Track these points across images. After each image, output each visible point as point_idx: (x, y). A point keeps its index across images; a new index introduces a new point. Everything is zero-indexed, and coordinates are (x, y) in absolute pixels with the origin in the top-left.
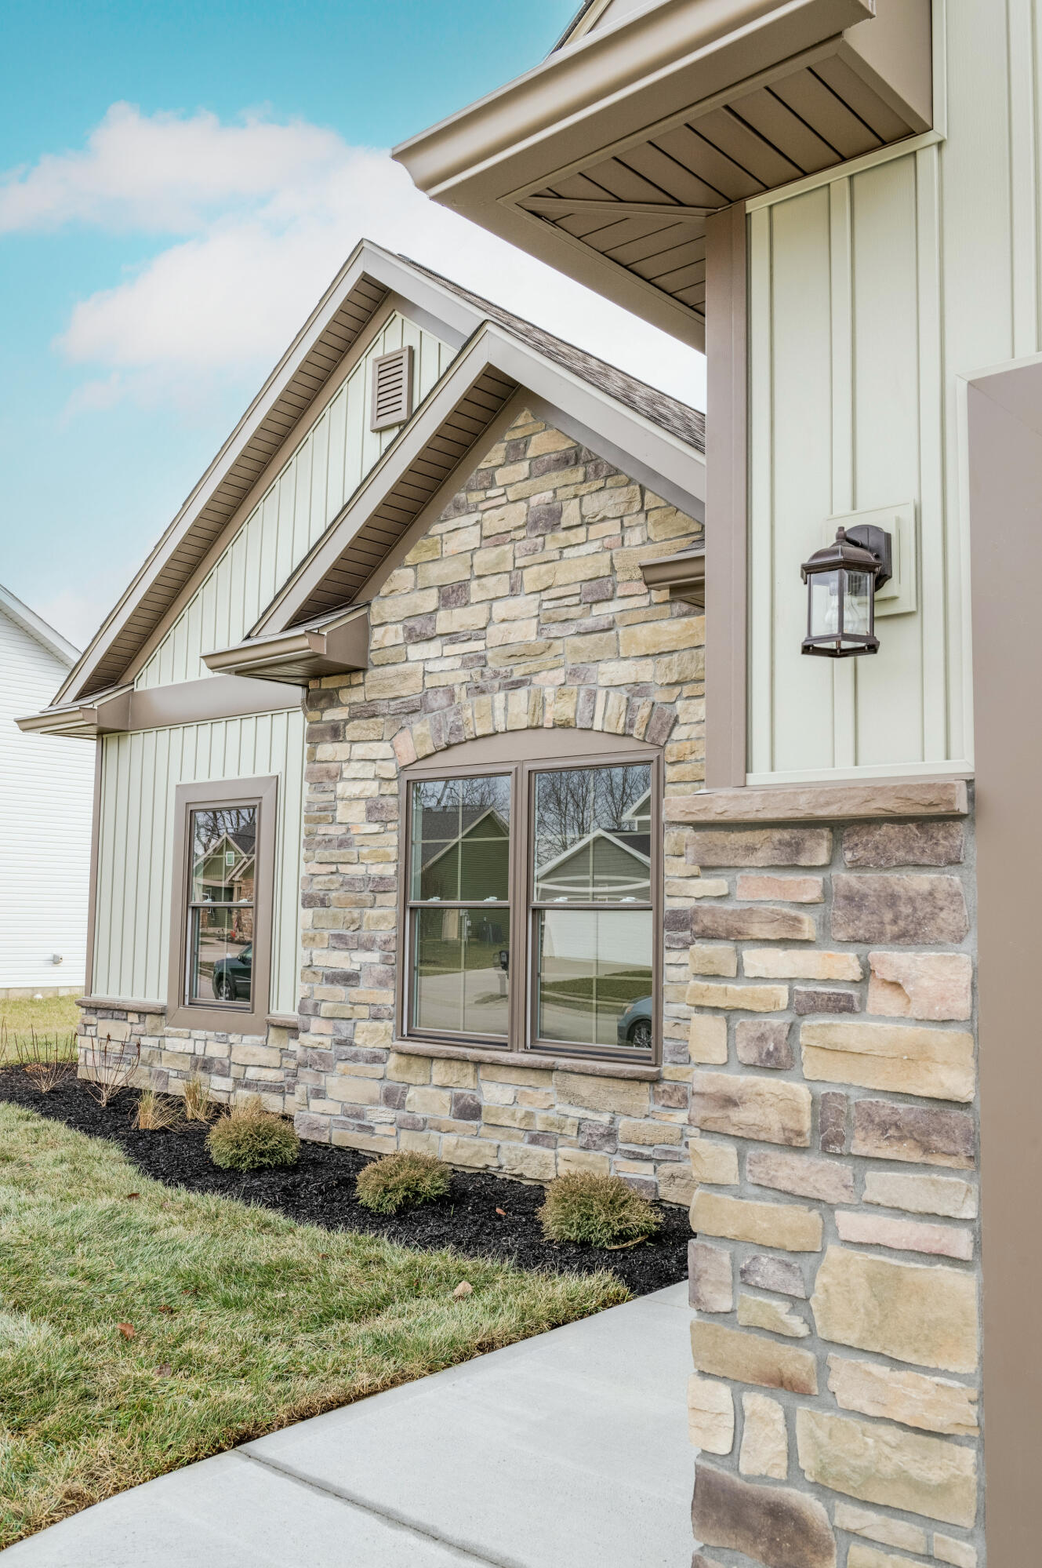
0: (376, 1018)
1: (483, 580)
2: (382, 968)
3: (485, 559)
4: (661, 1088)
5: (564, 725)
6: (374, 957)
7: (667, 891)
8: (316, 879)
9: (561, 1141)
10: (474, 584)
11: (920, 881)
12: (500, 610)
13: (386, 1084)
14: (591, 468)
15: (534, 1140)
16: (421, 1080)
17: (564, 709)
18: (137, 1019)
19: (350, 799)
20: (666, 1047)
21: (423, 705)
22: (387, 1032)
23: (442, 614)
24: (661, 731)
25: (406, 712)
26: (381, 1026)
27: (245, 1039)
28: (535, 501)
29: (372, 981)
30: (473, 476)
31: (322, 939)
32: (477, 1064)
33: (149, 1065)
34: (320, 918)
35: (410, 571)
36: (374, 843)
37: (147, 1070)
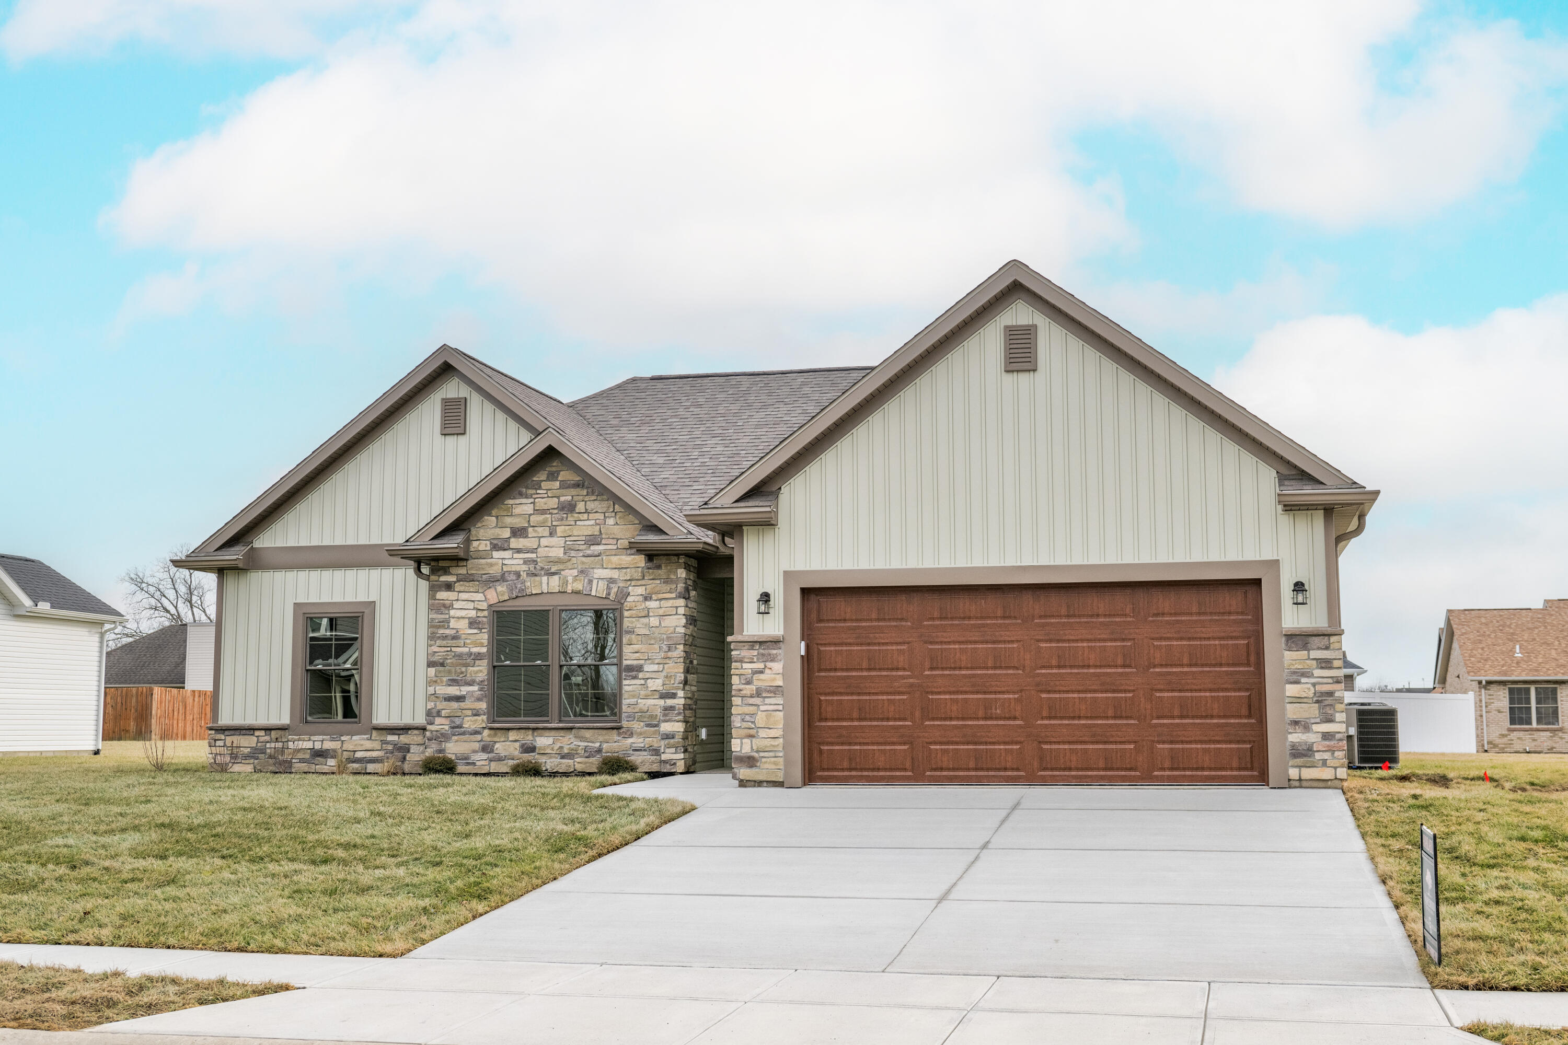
0: (475, 715)
1: (536, 528)
2: (479, 693)
3: (535, 519)
4: (622, 731)
5: (577, 593)
6: (476, 688)
7: (624, 658)
8: (437, 654)
9: (576, 756)
10: (530, 529)
11: (774, 652)
12: (544, 542)
13: (482, 743)
14: (590, 490)
15: (563, 757)
16: (503, 740)
17: (578, 586)
18: (262, 733)
19: (458, 618)
20: (624, 715)
21: (502, 578)
22: (483, 721)
23: (512, 540)
24: (622, 598)
25: (492, 581)
26: (479, 718)
27: (354, 738)
28: (562, 499)
29: (473, 699)
30: (529, 482)
31: (442, 682)
32: (534, 729)
33: (275, 758)
34: (440, 672)
35: (494, 518)
36: (473, 638)
37: (273, 761)
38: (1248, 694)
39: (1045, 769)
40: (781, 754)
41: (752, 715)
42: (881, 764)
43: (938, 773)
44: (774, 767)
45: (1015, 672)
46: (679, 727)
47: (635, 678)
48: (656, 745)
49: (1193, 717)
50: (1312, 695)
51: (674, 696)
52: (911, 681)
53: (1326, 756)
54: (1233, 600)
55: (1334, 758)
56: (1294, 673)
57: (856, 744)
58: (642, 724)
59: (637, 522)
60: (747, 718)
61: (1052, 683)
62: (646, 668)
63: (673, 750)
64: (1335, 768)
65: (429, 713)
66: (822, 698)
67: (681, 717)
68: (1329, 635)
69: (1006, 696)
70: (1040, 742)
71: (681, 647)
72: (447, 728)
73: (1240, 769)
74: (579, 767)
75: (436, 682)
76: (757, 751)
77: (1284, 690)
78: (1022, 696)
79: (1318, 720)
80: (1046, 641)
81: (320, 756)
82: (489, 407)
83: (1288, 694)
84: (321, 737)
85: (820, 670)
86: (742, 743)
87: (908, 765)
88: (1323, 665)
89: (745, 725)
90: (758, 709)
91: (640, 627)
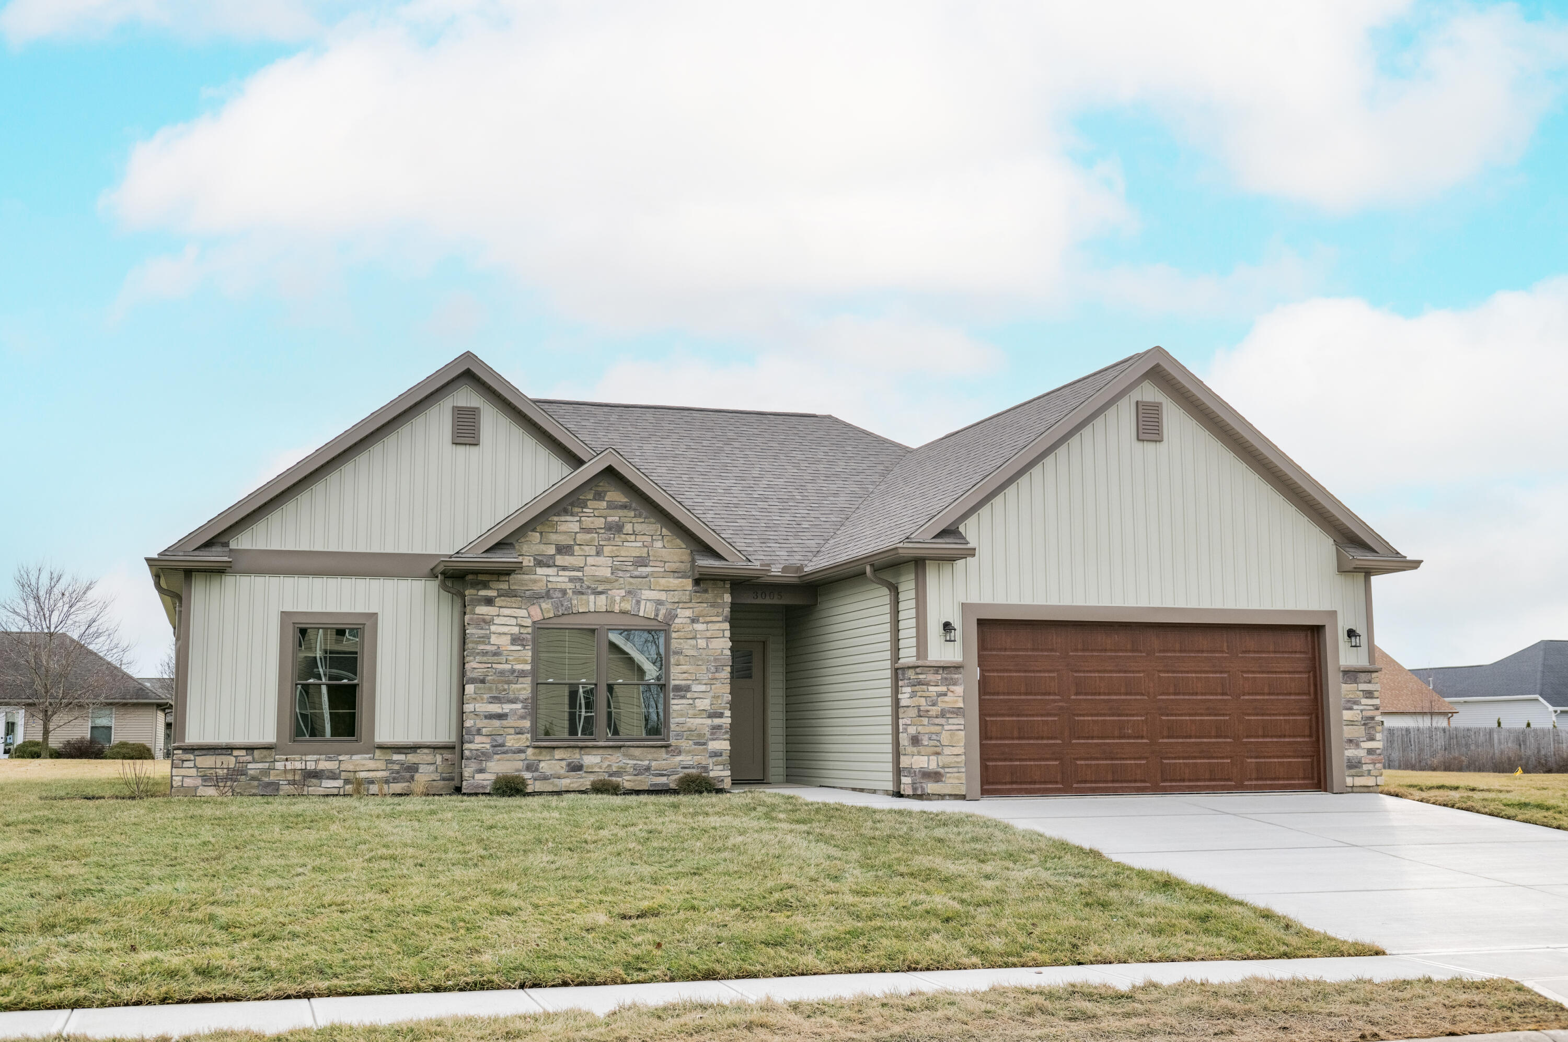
0: (518, 733)
1: (582, 547)
2: (523, 711)
3: (581, 537)
4: (670, 749)
5: (625, 612)
6: (519, 706)
7: (672, 678)
8: (476, 670)
9: (624, 774)
10: (576, 548)
11: (956, 676)
12: (590, 560)
13: (526, 762)
14: (643, 511)
16: (548, 758)
17: (627, 606)
18: (243, 752)
19: (500, 634)
20: (671, 734)
21: (547, 595)
22: (527, 739)
23: (558, 557)
24: (670, 619)
25: (536, 598)
26: (524, 736)
27: (354, 757)
28: (610, 519)
29: (516, 717)
30: (575, 500)
31: (482, 699)
32: (582, 748)
33: (259, 780)
34: (480, 689)
35: (538, 534)
36: (516, 655)
37: (256, 783)
38: (1308, 718)
40: (963, 770)
41: (937, 734)
43: (1083, 785)
44: (957, 781)
45: (1142, 697)
46: (723, 745)
47: (683, 697)
49: (1272, 737)
50: (1360, 719)
51: (721, 715)
52: (1060, 704)
53: (1370, 767)
55: (1375, 769)
56: (1349, 701)
57: (1016, 760)
58: (691, 742)
59: (684, 546)
60: (934, 737)
61: (1169, 707)
62: (695, 688)
63: (721, 767)
64: (1376, 777)
66: (988, 719)
67: (727, 736)
68: (1371, 672)
69: (1135, 718)
70: (1161, 758)
71: (728, 669)
72: (488, 746)
73: (1303, 779)
74: (627, 785)
75: (475, 699)
76: (943, 767)
77: (1342, 715)
78: (1147, 719)
79: (1365, 739)
80: (1164, 672)
81: (314, 777)
82: (503, 419)
83: (1344, 718)
84: (315, 757)
86: (929, 760)
87: (1059, 778)
88: (1368, 695)
89: (932, 743)
90: (943, 729)
91: (688, 647)
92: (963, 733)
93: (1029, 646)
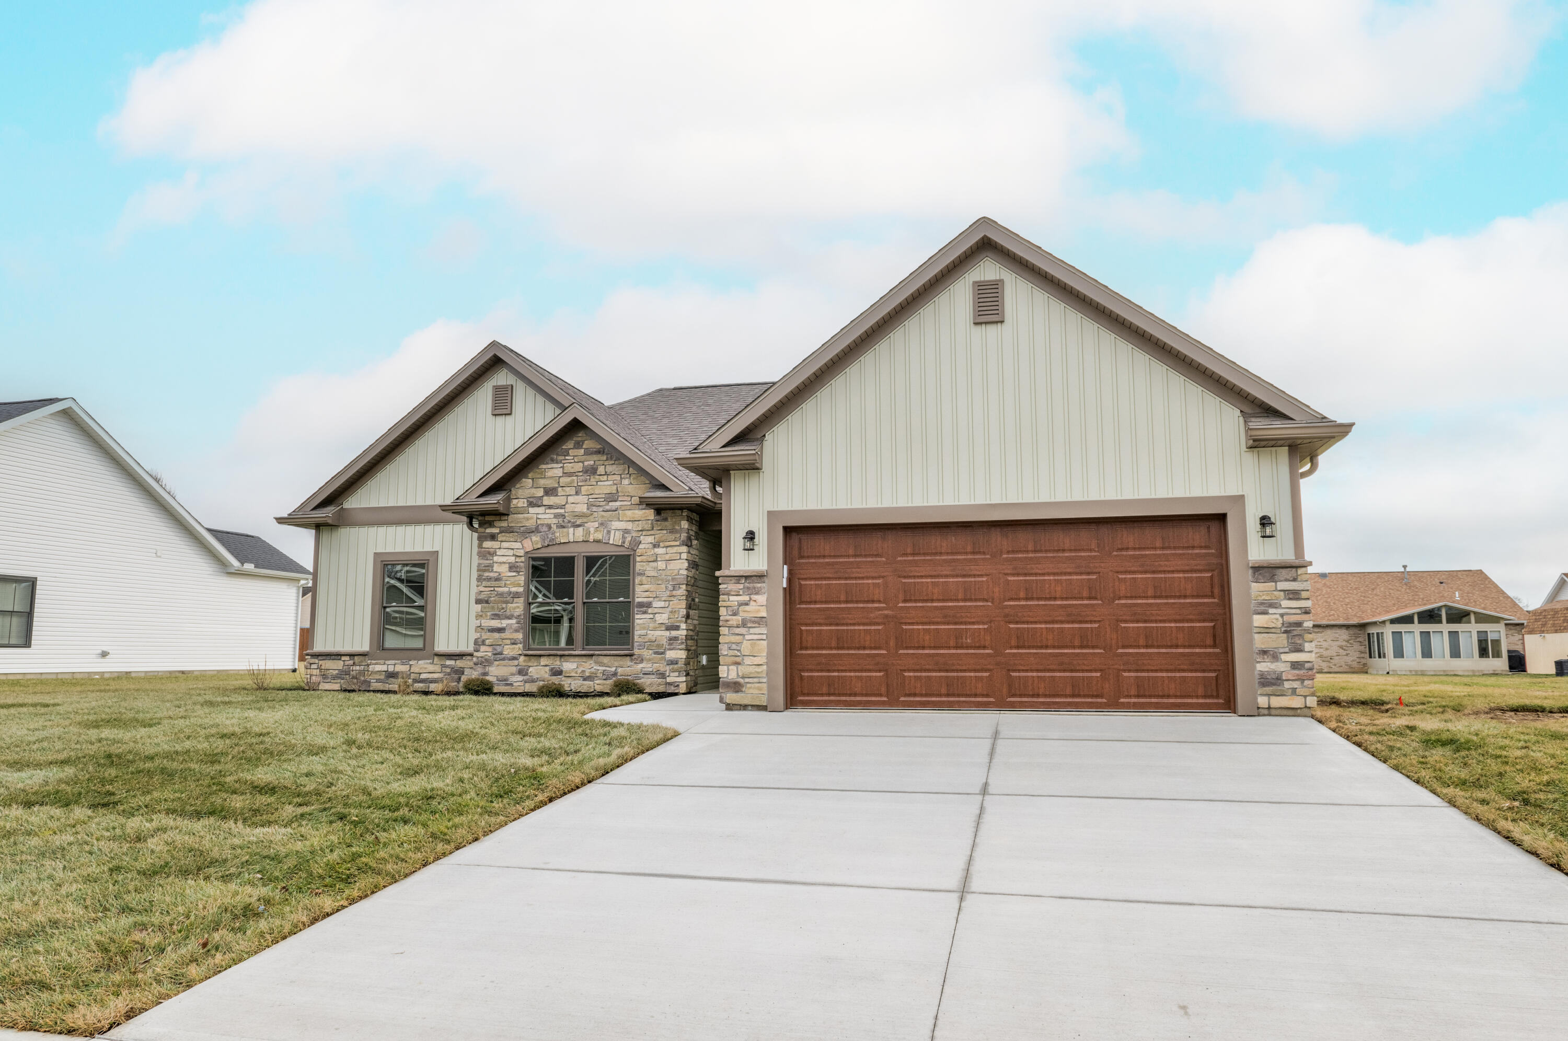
0: (513, 644)
1: (565, 488)
2: (517, 625)
3: (564, 480)
4: (634, 657)
5: (597, 541)
6: (514, 621)
7: (636, 596)
8: (483, 593)
9: (595, 679)
10: (560, 489)
11: (759, 585)
12: (571, 499)
13: (519, 667)
14: (609, 456)
15: (585, 680)
16: (535, 664)
17: (599, 536)
18: (347, 658)
19: (500, 563)
20: (636, 644)
21: (536, 530)
22: (519, 648)
23: (545, 498)
24: (635, 546)
25: (528, 532)
26: (517, 646)
27: (420, 662)
28: (586, 463)
29: (511, 631)
30: (559, 450)
31: (486, 616)
32: (562, 656)
33: (357, 679)
34: (485, 608)
35: (530, 480)
36: (512, 579)
37: (355, 681)
38: (1212, 624)
39: (1014, 696)
40: (765, 680)
41: (738, 644)
42: (857, 690)
43: (912, 699)
44: (757, 692)
45: (985, 604)
46: (681, 655)
47: (645, 613)
48: (662, 669)
49: (1158, 647)
50: (1280, 626)
51: (677, 628)
52: (886, 612)
53: (1296, 685)
54: (1196, 535)
55: (1304, 687)
56: (1262, 604)
57: (834, 671)
58: (651, 652)
59: (648, 482)
60: (734, 646)
61: (1020, 614)
62: (655, 604)
63: (677, 674)
64: (1305, 697)
65: (476, 642)
66: (803, 628)
67: (683, 646)
68: (1297, 567)
69: (976, 627)
70: (1009, 670)
71: (684, 587)
72: (490, 654)
73: (1205, 697)
74: (599, 688)
75: (481, 616)
76: (743, 677)
77: (1251, 621)
78: (991, 627)
79: (1287, 650)
80: (1013, 575)
81: (391, 677)
82: (531, 392)
83: (1255, 625)
84: (393, 662)
85: (801, 602)
86: (728, 670)
87: (883, 690)
88: (1291, 596)
89: (731, 653)
90: (744, 638)
91: (650, 570)
92: (765, 643)
93: (851, 552)
